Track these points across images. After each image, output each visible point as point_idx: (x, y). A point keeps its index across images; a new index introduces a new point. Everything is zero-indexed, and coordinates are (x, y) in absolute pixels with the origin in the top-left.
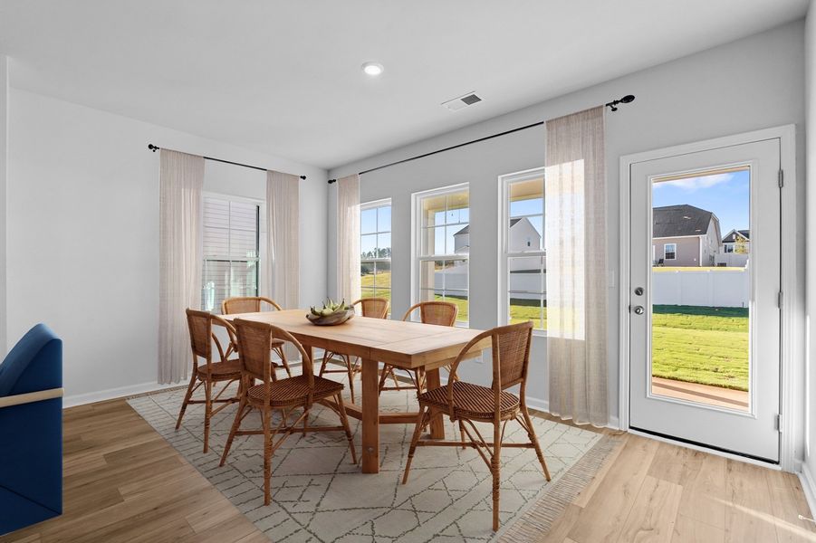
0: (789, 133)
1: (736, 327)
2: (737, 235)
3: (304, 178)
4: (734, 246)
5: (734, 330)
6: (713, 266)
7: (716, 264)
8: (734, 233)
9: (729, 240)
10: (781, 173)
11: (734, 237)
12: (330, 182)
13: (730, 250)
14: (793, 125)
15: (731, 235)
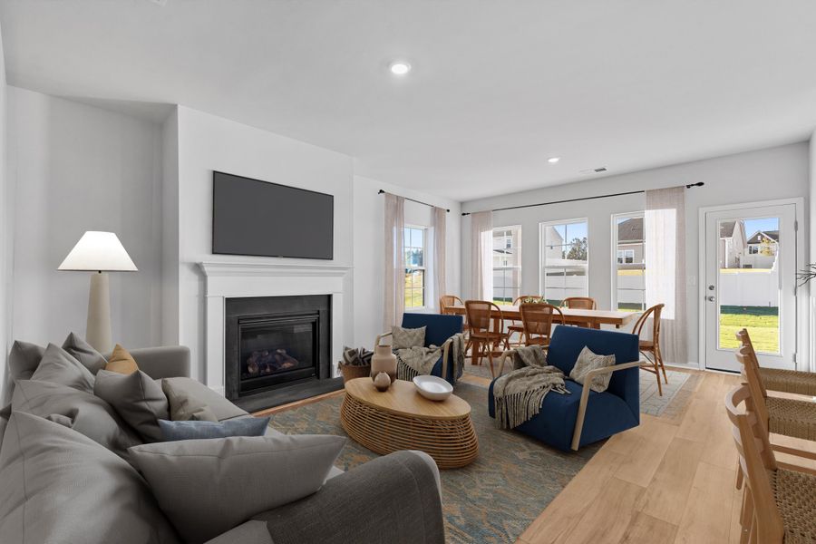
0: (800, 201)
1: (764, 324)
2: (762, 237)
3: (448, 211)
4: (759, 247)
5: (762, 327)
6: (739, 267)
7: (741, 264)
8: (759, 234)
9: (754, 241)
10: (796, 223)
11: (759, 238)
12: (464, 214)
13: (755, 252)
14: (802, 198)
15: (756, 236)
